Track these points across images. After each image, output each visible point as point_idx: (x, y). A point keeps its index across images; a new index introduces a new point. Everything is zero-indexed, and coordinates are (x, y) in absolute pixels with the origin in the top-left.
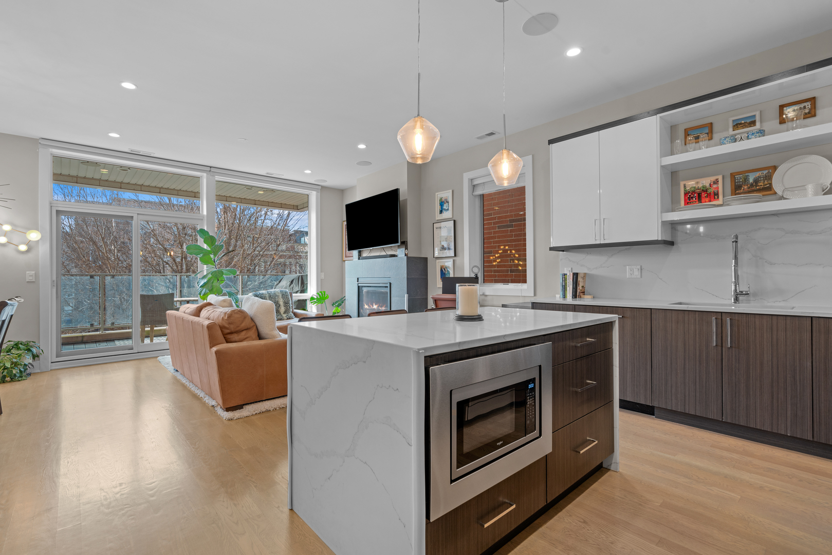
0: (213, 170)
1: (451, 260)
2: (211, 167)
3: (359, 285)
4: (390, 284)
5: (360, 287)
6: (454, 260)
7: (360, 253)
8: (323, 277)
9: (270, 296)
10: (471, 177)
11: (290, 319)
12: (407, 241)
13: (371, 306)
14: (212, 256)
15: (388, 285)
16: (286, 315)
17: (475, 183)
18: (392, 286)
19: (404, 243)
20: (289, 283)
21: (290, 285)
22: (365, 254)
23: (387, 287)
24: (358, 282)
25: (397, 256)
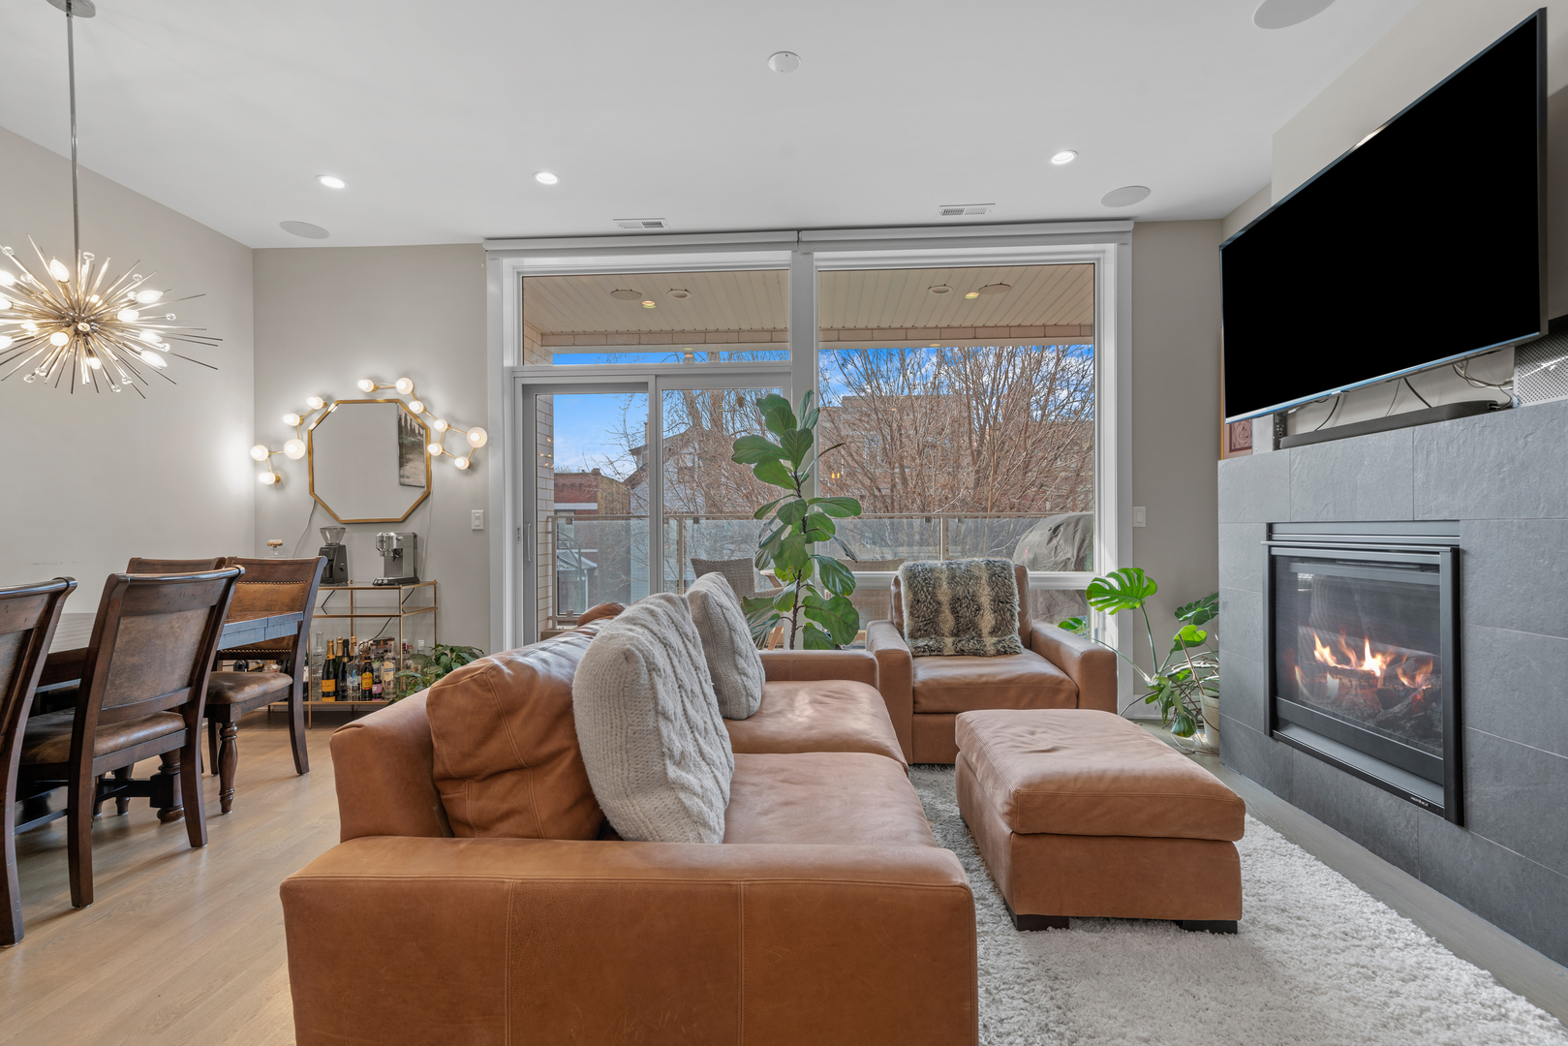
0: (805, 236)
2: (799, 230)
3: (1275, 551)
4: (1457, 554)
7: (1282, 427)
8: (1141, 520)
9: (954, 578)
11: (1005, 653)
14: (787, 464)
15: (1444, 560)
16: (995, 640)
18: (1469, 564)
20: (1048, 533)
21: (1051, 540)
22: (1304, 426)
23: (1435, 568)
24: (1270, 538)
25: (1509, 406)
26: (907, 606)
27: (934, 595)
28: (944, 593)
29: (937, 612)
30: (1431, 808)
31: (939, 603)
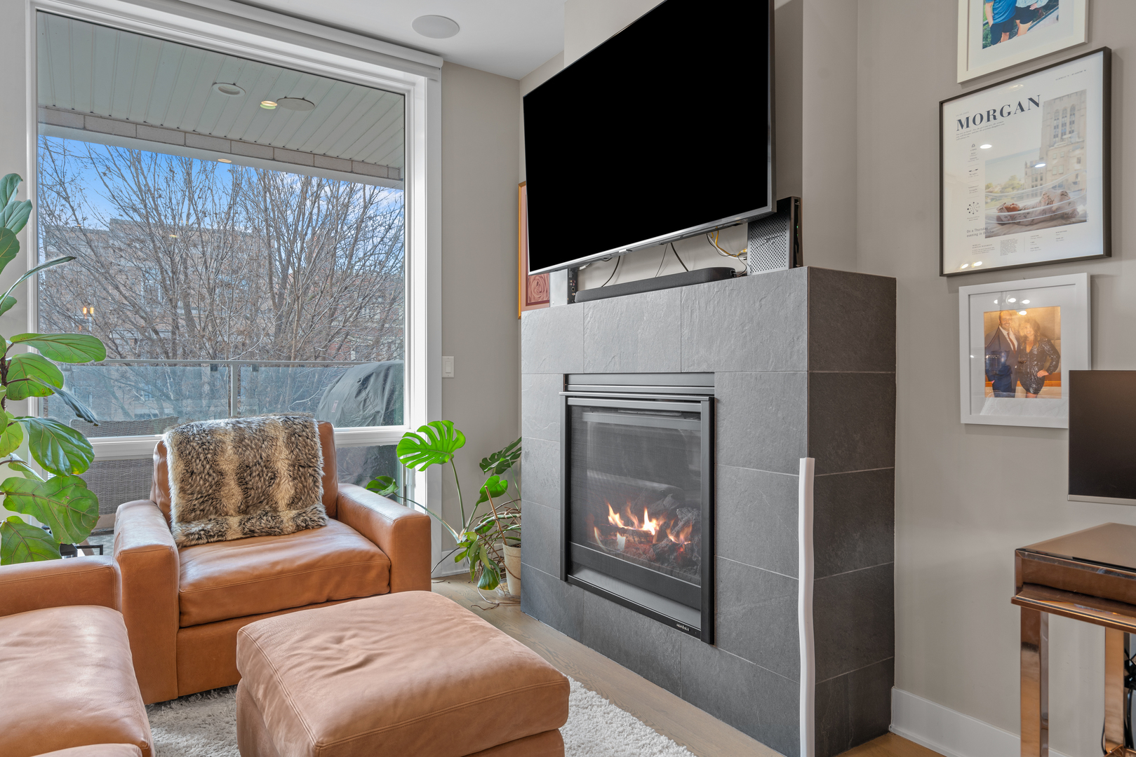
1: (1080, 279)
3: (572, 401)
4: (713, 402)
5: (575, 415)
6: (1093, 280)
7: (574, 277)
8: (449, 370)
9: (242, 440)
11: (307, 527)
12: (798, 200)
13: (636, 521)
15: (703, 408)
16: (294, 513)
18: (722, 410)
19: (788, 211)
20: (357, 385)
21: (359, 392)
22: (592, 283)
23: (696, 415)
24: (566, 389)
25: (744, 274)
26: (175, 480)
27: (214, 464)
28: (229, 461)
29: (219, 485)
30: (692, 632)
31: (221, 473)
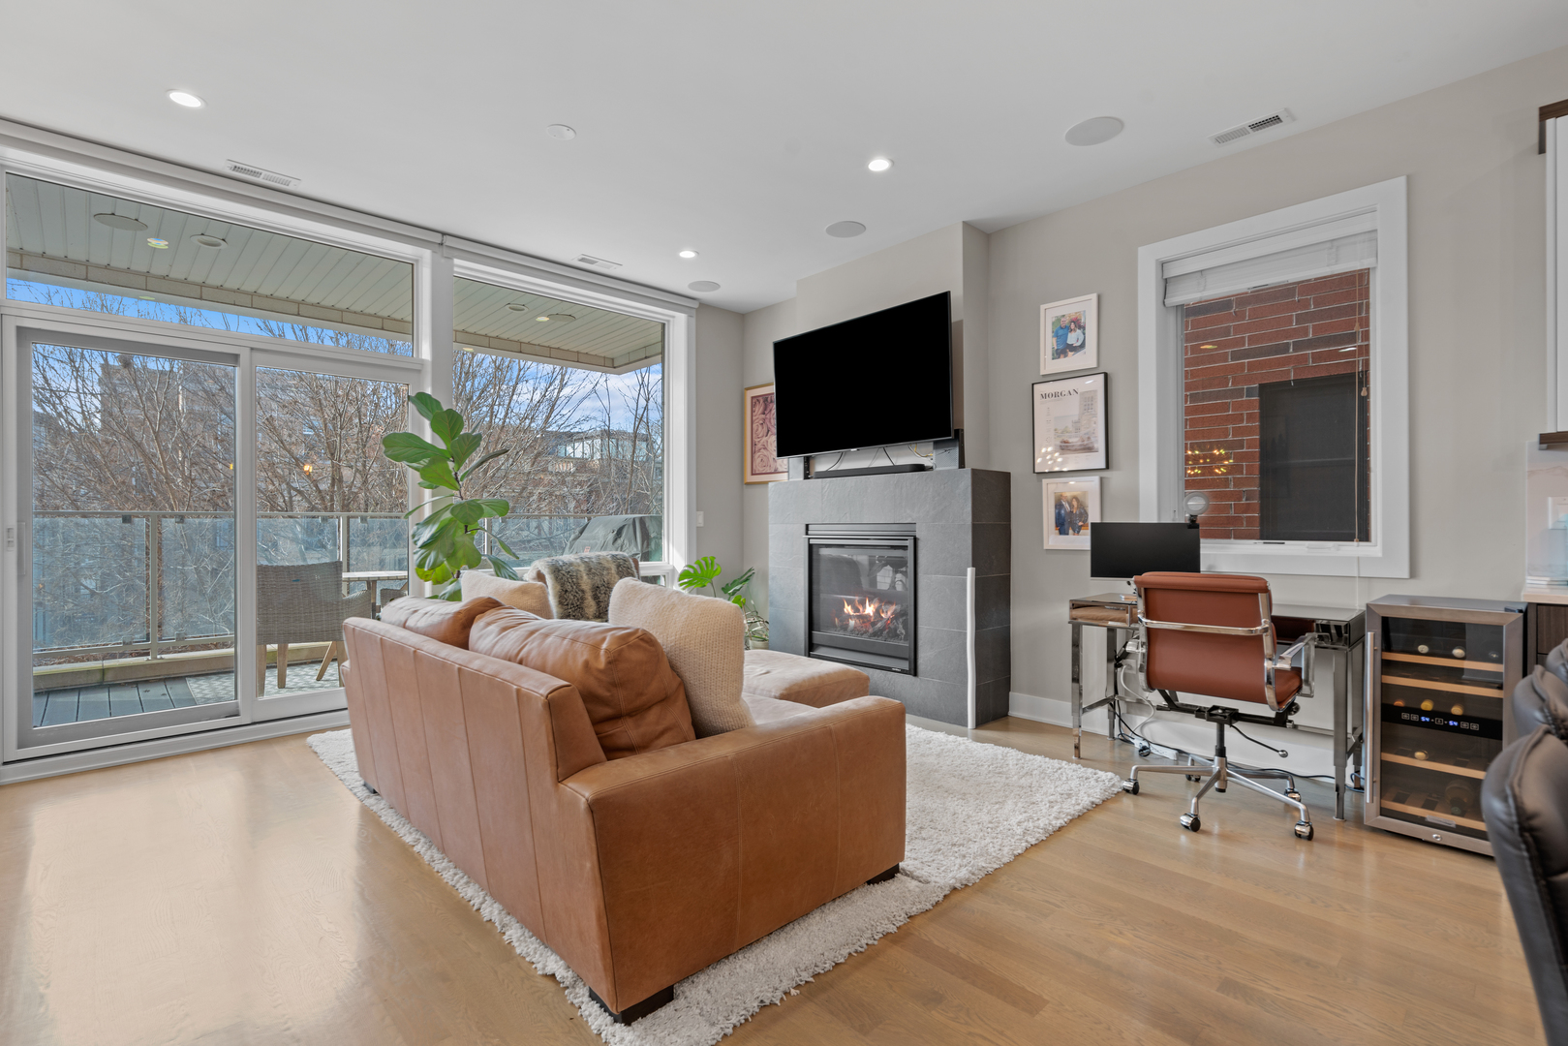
0: (449, 241)
1: (1095, 479)
2: (444, 234)
3: (812, 542)
4: (916, 540)
5: (814, 550)
6: (1101, 479)
7: (807, 462)
8: (701, 521)
9: (590, 570)
10: (1164, 256)
12: (963, 430)
14: (451, 465)
15: (910, 543)
17: (1173, 271)
18: (921, 545)
19: (958, 437)
22: (820, 468)
23: (905, 548)
24: (807, 534)
25: (931, 468)
26: (555, 596)
27: (578, 585)
28: (586, 583)
29: (583, 599)
30: (903, 672)
31: (583, 591)
